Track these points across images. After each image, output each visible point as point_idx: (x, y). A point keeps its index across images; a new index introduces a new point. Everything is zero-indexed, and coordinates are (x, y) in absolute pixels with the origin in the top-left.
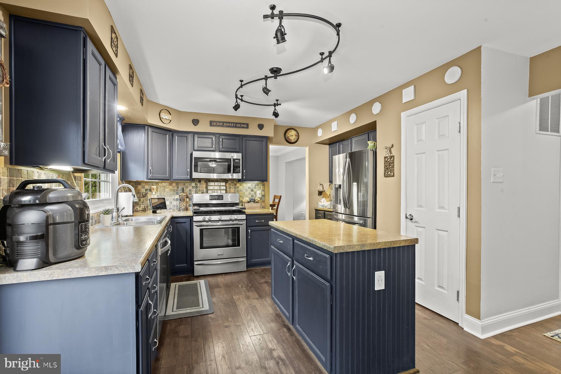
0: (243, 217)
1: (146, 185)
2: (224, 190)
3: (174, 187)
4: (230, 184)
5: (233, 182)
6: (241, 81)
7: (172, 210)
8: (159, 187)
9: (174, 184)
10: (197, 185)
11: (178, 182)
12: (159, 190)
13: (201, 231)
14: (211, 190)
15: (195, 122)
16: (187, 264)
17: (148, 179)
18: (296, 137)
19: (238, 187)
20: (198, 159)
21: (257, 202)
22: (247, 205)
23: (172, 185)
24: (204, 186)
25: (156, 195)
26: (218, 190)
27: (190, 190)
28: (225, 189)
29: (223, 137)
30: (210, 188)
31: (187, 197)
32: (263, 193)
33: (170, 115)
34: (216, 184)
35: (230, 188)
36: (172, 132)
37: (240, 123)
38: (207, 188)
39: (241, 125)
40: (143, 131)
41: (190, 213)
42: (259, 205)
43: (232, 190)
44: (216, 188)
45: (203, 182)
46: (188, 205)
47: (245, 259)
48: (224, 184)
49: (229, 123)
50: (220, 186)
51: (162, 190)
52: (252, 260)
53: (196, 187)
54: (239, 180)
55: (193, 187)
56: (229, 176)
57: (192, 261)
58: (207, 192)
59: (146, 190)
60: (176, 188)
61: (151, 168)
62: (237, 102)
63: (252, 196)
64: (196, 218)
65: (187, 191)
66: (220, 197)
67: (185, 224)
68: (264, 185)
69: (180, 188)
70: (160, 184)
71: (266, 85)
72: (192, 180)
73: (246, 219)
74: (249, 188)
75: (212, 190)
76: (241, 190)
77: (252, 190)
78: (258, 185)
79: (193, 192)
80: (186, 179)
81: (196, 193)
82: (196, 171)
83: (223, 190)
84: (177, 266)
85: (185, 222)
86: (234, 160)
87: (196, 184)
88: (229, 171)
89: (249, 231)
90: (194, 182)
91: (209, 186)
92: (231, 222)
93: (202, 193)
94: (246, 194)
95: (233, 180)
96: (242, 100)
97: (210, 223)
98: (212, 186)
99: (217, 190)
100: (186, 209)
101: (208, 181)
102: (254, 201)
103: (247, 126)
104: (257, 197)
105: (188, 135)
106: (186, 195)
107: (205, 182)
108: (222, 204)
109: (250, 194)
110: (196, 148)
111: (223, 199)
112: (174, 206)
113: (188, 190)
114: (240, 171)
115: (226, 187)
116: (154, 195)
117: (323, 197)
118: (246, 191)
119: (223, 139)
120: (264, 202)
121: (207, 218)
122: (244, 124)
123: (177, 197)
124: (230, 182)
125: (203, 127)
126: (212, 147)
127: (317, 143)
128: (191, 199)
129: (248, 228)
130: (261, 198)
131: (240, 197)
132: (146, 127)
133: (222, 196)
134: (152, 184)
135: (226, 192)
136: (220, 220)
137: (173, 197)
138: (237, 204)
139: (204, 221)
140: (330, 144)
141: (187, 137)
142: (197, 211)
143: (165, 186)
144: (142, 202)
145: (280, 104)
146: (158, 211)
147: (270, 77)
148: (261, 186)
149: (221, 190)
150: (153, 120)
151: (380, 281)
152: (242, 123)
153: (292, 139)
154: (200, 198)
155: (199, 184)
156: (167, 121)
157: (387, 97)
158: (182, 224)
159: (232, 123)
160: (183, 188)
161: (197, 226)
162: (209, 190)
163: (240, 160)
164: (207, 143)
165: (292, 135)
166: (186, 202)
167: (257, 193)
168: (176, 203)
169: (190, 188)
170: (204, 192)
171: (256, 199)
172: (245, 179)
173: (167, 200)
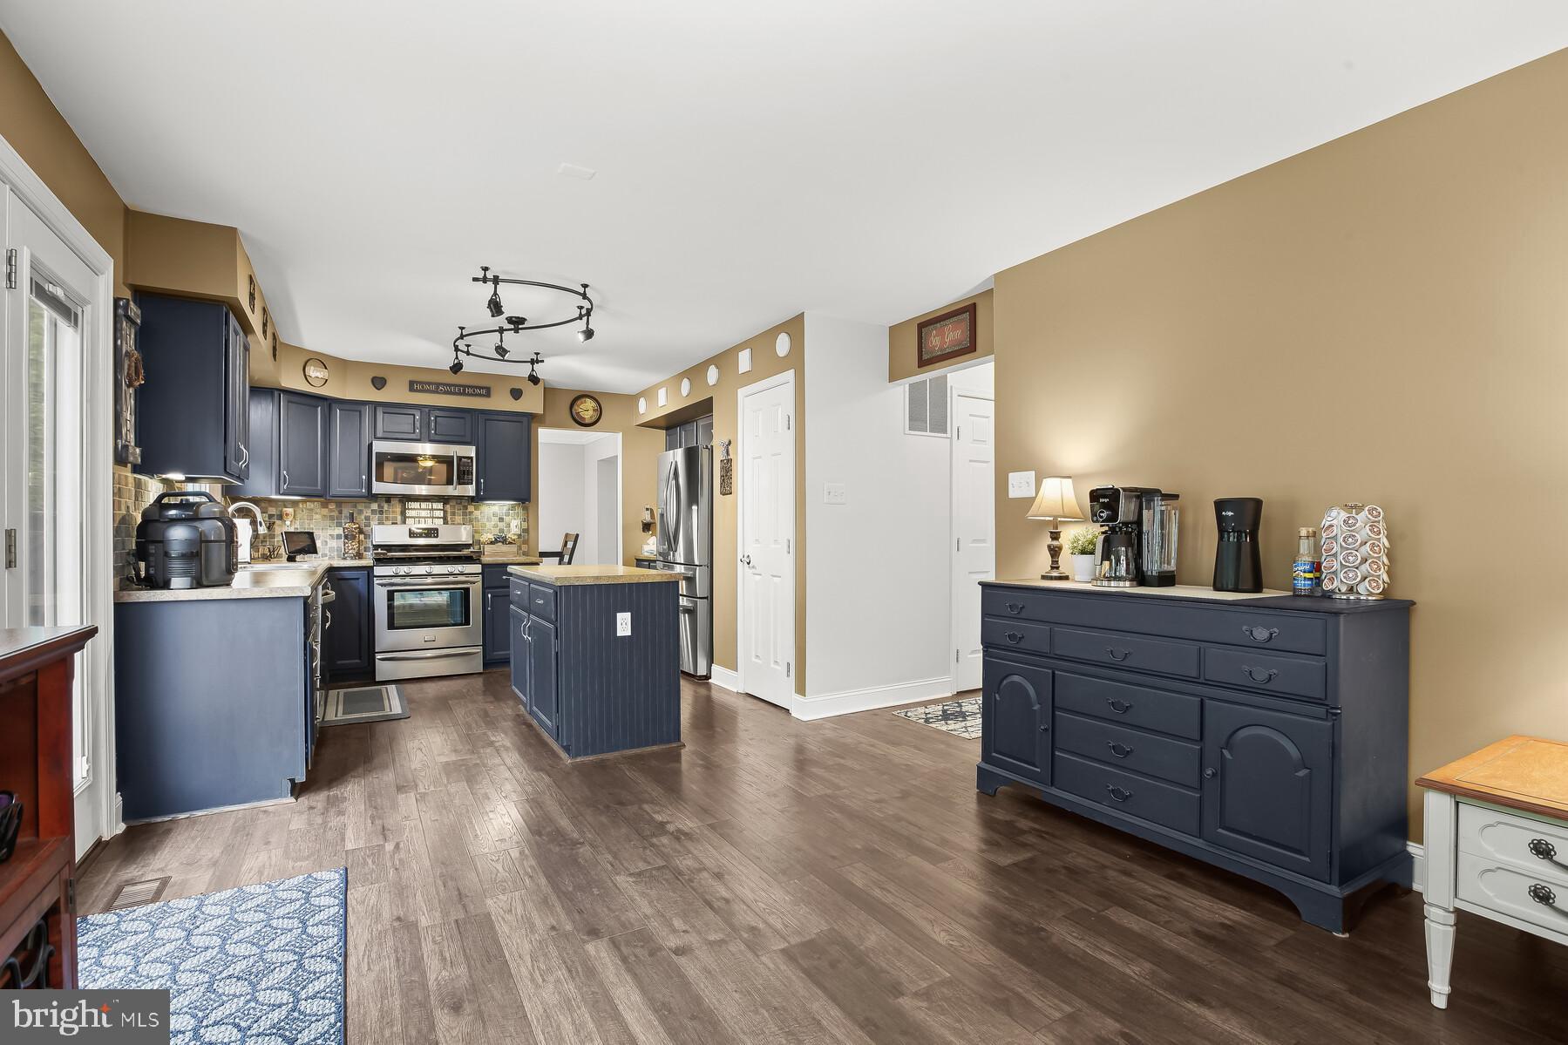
0: (477, 568)
1: (271, 506)
2: (440, 518)
3: (331, 511)
4: (453, 507)
5: (461, 502)
6: (462, 328)
7: (327, 557)
8: (299, 511)
9: (332, 506)
10: (383, 507)
11: (341, 500)
12: (298, 516)
13: (391, 594)
14: (411, 517)
15: (379, 383)
16: (362, 658)
17: (282, 494)
18: (596, 415)
19: (471, 513)
20: (383, 458)
21: (510, 543)
22: (488, 549)
23: (327, 507)
24: (398, 509)
25: (293, 527)
26: (427, 517)
27: (367, 518)
28: (442, 515)
29: (438, 413)
30: (409, 513)
31: (361, 532)
32: (525, 525)
33: (326, 368)
34: (424, 505)
35: (453, 514)
36: (329, 403)
37: (472, 387)
38: (403, 513)
39: (474, 391)
40: (270, 400)
41: (366, 562)
42: (514, 548)
43: (459, 519)
44: (423, 513)
46: (362, 548)
47: (479, 650)
48: (440, 506)
49: (450, 386)
50: (433, 509)
51: (306, 516)
52: (495, 653)
53: (381, 512)
54: (472, 499)
55: (373, 512)
56: (450, 490)
57: (371, 653)
58: (404, 522)
60: (335, 514)
61: (286, 473)
62: (457, 358)
63: (501, 531)
64: (378, 571)
65: (361, 519)
66: (431, 532)
67: (356, 581)
68: (525, 509)
69: (346, 513)
70: (301, 505)
71: (501, 341)
72: (372, 497)
73: (482, 573)
74: (495, 514)
75: (414, 518)
76: (477, 519)
77: (501, 520)
78: (513, 508)
79: (374, 523)
80: (360, 494)
81: (379, 524)
82: (380, 479)
83: (438, 518)
84: (339, 662)
85: (358, 579)
86: (460, 458)
87: (379, 506)
88: (449, 482)
89: (489, 596)
90: (375, 502)
91: (409, 509)
92: (451, 578)
93: (393, 524)
94: (488, 526)
95: (460, 498)
96: (468, 353)
97: (408, 580)
98: (414, 509)
99: (425, 518)
100: (359, 556)
101: (406, 499)
102: (504, 541)
103: (487, 392)
104: (512, 533)
105: (362, 408)
106: (359, 528)
107: (399, 501)
108: (436, 546)
109: (495, 526)
110: (379, 434)
111: (437, 537)
112: (331, 549)
113: (363, 517)
114: (472, 480)
115: (445, 512)
116: (290, 526)
117: (652, 535)
118: (489, 520)
119: (436, 417)
120: (526, 542)
121: (403, 569)
122: (480, 388)
123: (340, 531)
124: (454, 502)
125: (395, 393)
126: (414, 432)
127: (643, 425)
128: (367, 536)
129: (487, 591)
130: (519, 536)
131: (476, 532)
132: (276, 393)
133: (437, 530)
134: (286, 504)
135: (446, 522)
136: (429, 575)
137: (330, 532)
138: (468, 546)
139: (396, 576)
140: (667, 428)
141: (360, 412)
142: (382, 556)
143: (311, 510)
144: (262, 542)
145: (542, 361)
146: (298, 558)
147: (507, 330)
148: (519, 510)
149: (433, 518)
150: (292, 380)
151: (624, 624)
152: (476, 387)
153: (586, 417)
154: (388, 533)
155: (386, 506)
156: (318, 381)
157: (724, 359)
158: (352, 581)
159: (455, 385)
160: (353, 513)
161: (382, 585)
162: (409, 517)
163: (471, 458)
164: (403, 423)
165: (587, 409)
166: (359, 542)
167: (511, 525)
168: (336, 543)
169: (368, 513)
170: (399, 521)
171: (510, 536)
172: (479, 498)
173: (318, 538)
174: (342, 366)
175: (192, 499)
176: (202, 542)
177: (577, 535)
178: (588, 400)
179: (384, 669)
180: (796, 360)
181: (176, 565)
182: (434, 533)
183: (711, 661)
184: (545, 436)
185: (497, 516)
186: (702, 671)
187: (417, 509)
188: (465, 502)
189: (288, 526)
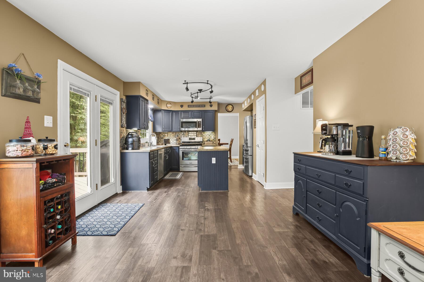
1: (163, 134)
6: (191, 93)
9: (174, 133)
11: (176, 132)
12: (168, 136)
13: (183, 152)
15: (182, 106)
16: (177, 166)
17: (163, 131)
18: (232, 109)
19: (203, 134)
20: (183, 123)
21: (211, 141)
22: (206, 143)
24: (187, 134)
27: (181, 136)
30: (189, 135)
31: (180, 139)
32: (215, 137)
33: (171, 104)
34: (192, 133)
35: (199, 134)
36: (173, 111)
37: (201, 105)
38: (188, 135)
40: (161, 112)
41: (179, 146)
42: (212, 142)
43: (200, 136)
44: (192, 135)
45: (186, 132)
48: (196, 133)
49: (196, 105)
50: (194, 134)
53: (184, 135)
55: (182, 134)
56: (196, 129)
57: (179, 165)
58: (188, 137)
59: (163, 136)
60: (175, 135)
61: (164, 126)
62: (192, 99)
63: (209, 138)
64: (180, 147)
66: (194, 139)
67: (176, 149)
68: (215, 133)
69: (177, 134)
70: (169, 133)
71: (198, 95)
72: (181, 131)
76: (204, 136)
77: (209, 136)
78: (212, 133)
79: (182, 137)
80: (179, 131)
81: (183, 137)
82: (182, 127)
84: (173, 167)
86: (198, 122)
87: (184, 133)
88: (196, 127)
92: (195, 149)
95: (199, 131)
97: (186, 149)
101: (189, 131)
102: (209, 140)
103: (204, 106)
105: (179, 112)
108: (195, 142)
109: (208, 137)
110: (182, 118)
112: (174, 143)
114: (201, 127)
115: (197, 134)
118: (207, 136)
119: (194, 113)
120: (215, 141)
121: (186, 147)
122: (203, 105)
125: (185, 108)
126: (189, 117)
127: (244, 110)
128: (181, 140)
130: (213, 140)
131: (203, 138)
132: (162, 110)
133: (195, 138)
134: (166, 133)
135: (197, 136)
137: (174, 139)
139: (184, 148)
142: (182, 144)
143: (171, 134)
144: (162, 141)
146: (167, 144)
147: (199, 92)
148: (213, 133)
149: (194, 135)
150: (164, 107)
151: (214, 161)
152: (202, 105)
153: (230, 110)
154: (186, 139)
156: (170, 107)
157: (254, 93)
159: (197, 105)
160: (178, 135)
161: (181, 151)
163: (201, 121)
164: (187, 114)
165: (230, 108)
166: (179, 141)
168: (175, 141)
169: (181, 135)
170: (187, 136)
171: (211, 139)
172: (203, 131)
173: (171, 140)
174: (174, 103)
175: (132, 133)
176: (134, 141)
177: (233, 139)
178: (230, 105)
179: (181, 169)
180: (264, 92)
181: (130, 146)
183: (252, 172)
184: (220, 115)
185: (209, 135)
186: (250, 174)
188: (201, 132)
189: (166, 138)
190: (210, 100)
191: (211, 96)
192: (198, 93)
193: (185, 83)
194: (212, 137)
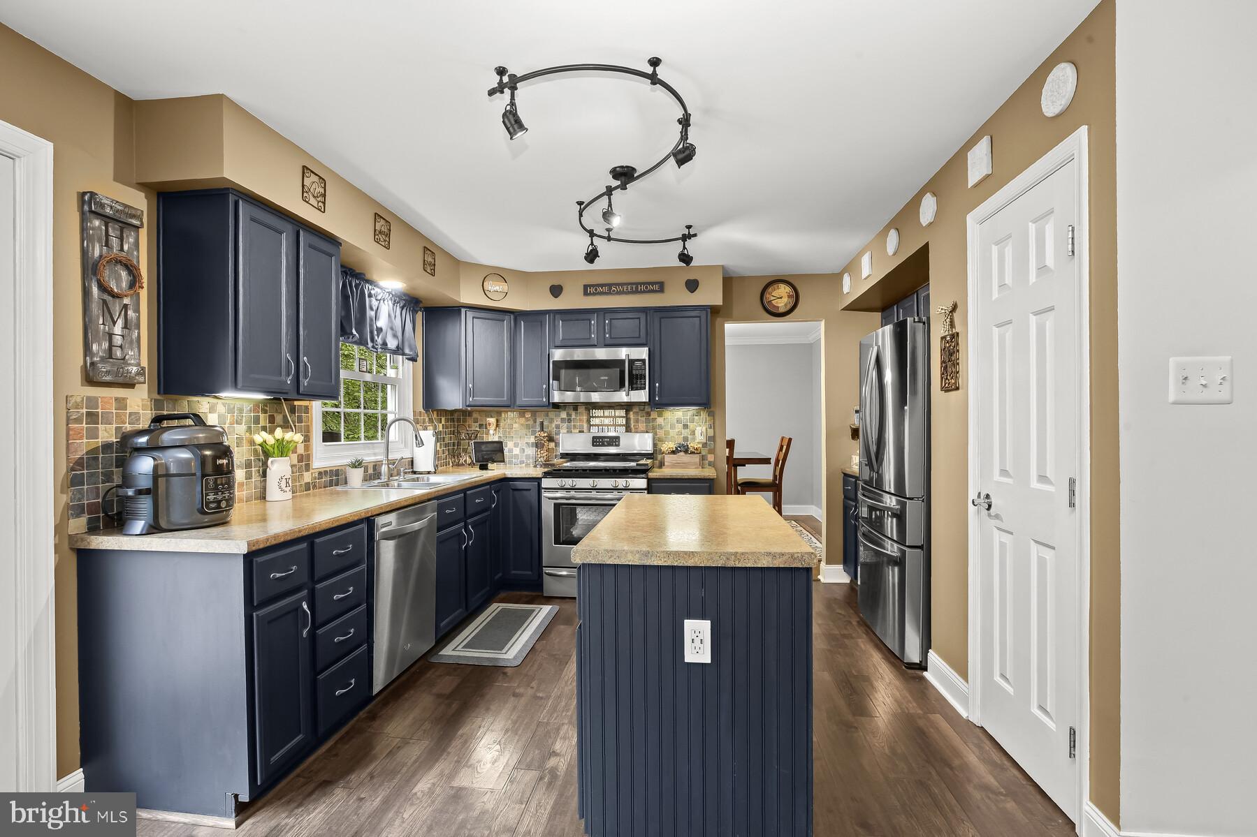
0: (642, 483)
2: (623, 425)
4: (636, 413)
5: (644, 408)
7: (524, 465)
9: (528, 415)
10: (571, 415)
11: (532, 410)
12: (502, 424)
13: (557, 506)
14: (595, 425)
15: (556, 291)
16: (532, 571)
17: (467, 406)
18: (791, 300)
19: (654, 420)
20: (559, 365)
21: (692, 453)
22: (669, 459)
23: (524, 417)
24: (585, 418)
25: (497, 436)
26: (610, 425)
27: (558, 427)
28: (624, 423)
29: (612, 315)
30: (593, 421)
31: (551, 439)
32: (711, 433)
33: (506, 282)
34: (607, 412)
35: (637, 421)
36: (517, 315)
38: (589, 421)
40: (456, 318)
41: (537, 472)
42: (696, 458)
43: (642, 426)
44: (607, 421)
45: (581, 409)
48: (623, 413)
50: (615, 417)
51: (507, 426)
53: (570, 421)
54: (651, 405)
55: (563, 420)
56: (626, 397)
57: (539, 566)
58: (589, 431)
59: (480, 426)
60: (531, 422)
61: (471, 386)
62: (592, 244)
63: (686, 439)
64: (546, 483)
65: (551, 427)
66: (614, 441)
67: (528, 492)
68: (711, 414)
69: (539, 420)
70: (503, 415)
71: (610, 205)
72: (556, 406)
73: (647, 489)
74: (678, 421)
75: (598, 426)
76: (661, 427)
77: (686, 426)
78: (698, 414)
79: (563, 430)
80: (541, 404)
81: (568, 432)
82: (559, 386)
83: (620, 425)
84: (513, 572)
85: (529, 490)
86: (632, 362)
87: (569, 415)
88: (622, 386)
90: (565, 410)
91: (593, 417)
92: (615, 494)
93: (580, 432)
94: (671, 434)
95: (637, 404)
96: (609, 239)
97: (573, 493)
98: (598, 417)
99: (608, 425)
101: (591, 407)
102: (686, 450)
104: (697, 441)
105: (543, 318)
106: (549, 436)
107: (586, 408)
108: (618, 455)
109: (679, 433)
110: (558, 343)
111: (618, 445)
112: (528, 457)
113: (554, 426)
114: (645, 384)
115: (628, 420)
116: (490, 436)
118: (672, 427)
119: (611, 320)
120: (712, 451)
121: (568, 482)
123: (532, 439)
124: (637, 409)
125: (572, 300)
126: (590, 338)
127: (851, 309)
128: (557, 445)
130: (705, 445)
131: (658, 440)
132: (463, 310)
133: (619, 438)
134: (491, 414)
135: (628, 429)
136: (594, 489)
137: (526, 440)
139: (563, 489)
140: (883, 310)
141: (542, 322)
142: (557, 467)
143: (512, 420)
145: (695, 235)
147: (616, 188)
148: (704, 415)
149: (616, 426)
150: (473, 296)
151: (697, 642)
153: (780, 305)
154: (574, 441)
155: (573, 414)
156: (499, 295)
157: (946, 176)
158: (525, 492)
160: (543, 423)
161: (549, 498)
162: (593, 425)
163: (643, 361)
164: (580, 329)
165: (781, 297)
166: (546, 451)
167: (696, 432)
168: (531, 451)
169: (557, 422)
170: (585, 429)
171: (693, 445)
172: (658, 403)
173: (516, 445)
174: (521, 278)
176: (168, 475)
177: (790, 440)
178: (782, 286)
179: (550, 586)
182: (616, 442)
183: (927, 644)
184: (732, 330)
185: (682, 423)
186: (913, 655)
187: (601, 417)
188: (648, 409)
189: (493, 436)
190: (684, 248)
191: (689, 227)
192: (609, 191)
193: (500, 89)
194: (698, 430)
